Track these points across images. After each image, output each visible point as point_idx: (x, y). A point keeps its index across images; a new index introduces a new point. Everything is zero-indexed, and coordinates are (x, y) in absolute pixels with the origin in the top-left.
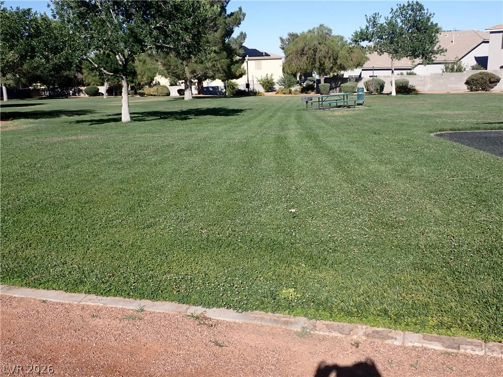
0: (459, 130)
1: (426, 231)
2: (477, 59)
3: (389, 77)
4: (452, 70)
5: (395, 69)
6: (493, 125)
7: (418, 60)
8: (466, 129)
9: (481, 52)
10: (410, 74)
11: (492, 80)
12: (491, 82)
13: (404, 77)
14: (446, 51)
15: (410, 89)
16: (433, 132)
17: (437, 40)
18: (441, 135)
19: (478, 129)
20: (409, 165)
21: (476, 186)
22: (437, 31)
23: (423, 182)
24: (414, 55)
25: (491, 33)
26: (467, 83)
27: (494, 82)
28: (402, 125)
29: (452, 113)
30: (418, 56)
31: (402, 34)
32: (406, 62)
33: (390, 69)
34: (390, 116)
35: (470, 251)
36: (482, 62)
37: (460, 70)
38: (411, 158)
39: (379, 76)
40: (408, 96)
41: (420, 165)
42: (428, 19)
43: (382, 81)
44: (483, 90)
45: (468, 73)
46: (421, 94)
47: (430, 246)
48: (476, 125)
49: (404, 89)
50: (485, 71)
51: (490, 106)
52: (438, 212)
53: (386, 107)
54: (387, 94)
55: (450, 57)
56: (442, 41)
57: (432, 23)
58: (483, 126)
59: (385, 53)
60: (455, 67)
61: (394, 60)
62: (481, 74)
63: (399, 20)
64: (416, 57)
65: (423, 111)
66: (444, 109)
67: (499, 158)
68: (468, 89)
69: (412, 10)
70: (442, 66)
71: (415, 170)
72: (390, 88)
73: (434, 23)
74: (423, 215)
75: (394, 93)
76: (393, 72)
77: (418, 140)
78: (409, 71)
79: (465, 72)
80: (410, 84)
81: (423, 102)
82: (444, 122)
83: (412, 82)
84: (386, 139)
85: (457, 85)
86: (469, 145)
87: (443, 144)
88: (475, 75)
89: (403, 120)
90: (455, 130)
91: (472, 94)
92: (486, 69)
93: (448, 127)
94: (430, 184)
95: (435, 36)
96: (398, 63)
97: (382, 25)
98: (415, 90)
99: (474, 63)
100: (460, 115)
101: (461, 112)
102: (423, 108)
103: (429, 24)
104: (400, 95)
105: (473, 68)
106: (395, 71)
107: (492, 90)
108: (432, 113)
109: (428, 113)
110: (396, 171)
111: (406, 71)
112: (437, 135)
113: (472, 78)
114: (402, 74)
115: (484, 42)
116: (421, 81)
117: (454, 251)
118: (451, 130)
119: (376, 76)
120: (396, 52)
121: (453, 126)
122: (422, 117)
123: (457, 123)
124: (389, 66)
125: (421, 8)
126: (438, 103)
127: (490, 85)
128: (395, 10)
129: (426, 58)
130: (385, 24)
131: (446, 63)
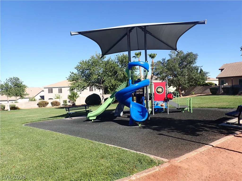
0: (34, 122)
1: (16, 165)
2: (40, 96)
3: (7, 103)
4: (32, 100)
5: (9, 101)
6: (45, 119)
7: (18, 97)
8: (36, 121)
9: (42, 94)
10: (16, 102)
11: (46, 103)
12: (46, 104)
13: (13, 104)
14: (29, 94)
15: (16, 108)
16: (24, 124)
17: (25, 90)
18: (27, 125)
19: (40, 121)
20: (11, 139)
21: (37, 143)
22: (25, 87)
23: (16, 145)
24: (16, 95)
25: (44, 88)
26: (38, 105)
27: (47, 104)
28: (11, 122)
29: (32, 116)
30: (18, 96)
31: (11, 88)
32: (13, 98)
33: (7, 101)
34: (7, 119)
35: (33, 169)
36: (43, 97)
37: (35, 100)
38: (12, 136)
39: (3, 104)
40: (15, 110)
41: (16, 138)
42: (21, 83)
43: (4, 105)
44: (43, 106)
45: (38, 101)
46: (21, 109)
47: (17, 171)
48: (40, 120)
49: (13, 108)
50: (43, 100)
51: (45, 112)
52: (21, 156)
53: (5, 116)
54: (7, 110)
55: (31, 96)
56: (27, 91)
57: (23, 85)
58: (42, 120)
59: (4, 95)
60: (33, 99)
61: (8, 97)
62: (42, 101)
63: (10, 83)
64: (17, 96)
65: (21, 116)
66: (29, 114)
67: (46, 130)
68: (38, 106)
69: (15, 80)
70: (28, 99)
71: (14, 141)
72: (8, 108)
73: (24, 85)
74: (15, 159)
75: (9, 110)
76: (8, 102)
77: (17, 128)
78: (15, 101)
79: (37, 101)
80: (16, 106)
81: (21, 112)
82: (28, 120)
83: (17, 105)
84: (3, 129)
85: (34, 105)
86: (37, 127)
87: (27, 128)
88: (40, 102)
89: (12, 120)
90: (32, 122)
91: (40, 108)
92: (44, 100)
93: (30, 121)
94: (19, 145)
95: (24, 89)
96: (10, 98)
97: (2, 84)
98: (18, 108)
99: (40, 98)
100: (35, 116)
101: (35, 115)
102: (21, 115)
103: (22, 85)
104: (12, 110)
105: (39, 100)
106: (9, 102)
107: (46, 106)
108: (24, 116)
109: (23, 116)
110: (5, 142)
111: (14, 101)
112: (25, 125)
113: (40, 103)
114: (12, 102)
115: (42, 91)
116: (21, 104)
117: (26, 171)
118: (31, 122)
119: (1, 104)
120: (9, 94)
121: (32, 121)
122: (20, 118)
123: (33, 120)
124: (6, 99)
125: (18, 79)
126: (27, 112)
127: (46, 105)
128: (8, 79)
129: (21, 97)
130: (4, 84)
131: (29, 98)
